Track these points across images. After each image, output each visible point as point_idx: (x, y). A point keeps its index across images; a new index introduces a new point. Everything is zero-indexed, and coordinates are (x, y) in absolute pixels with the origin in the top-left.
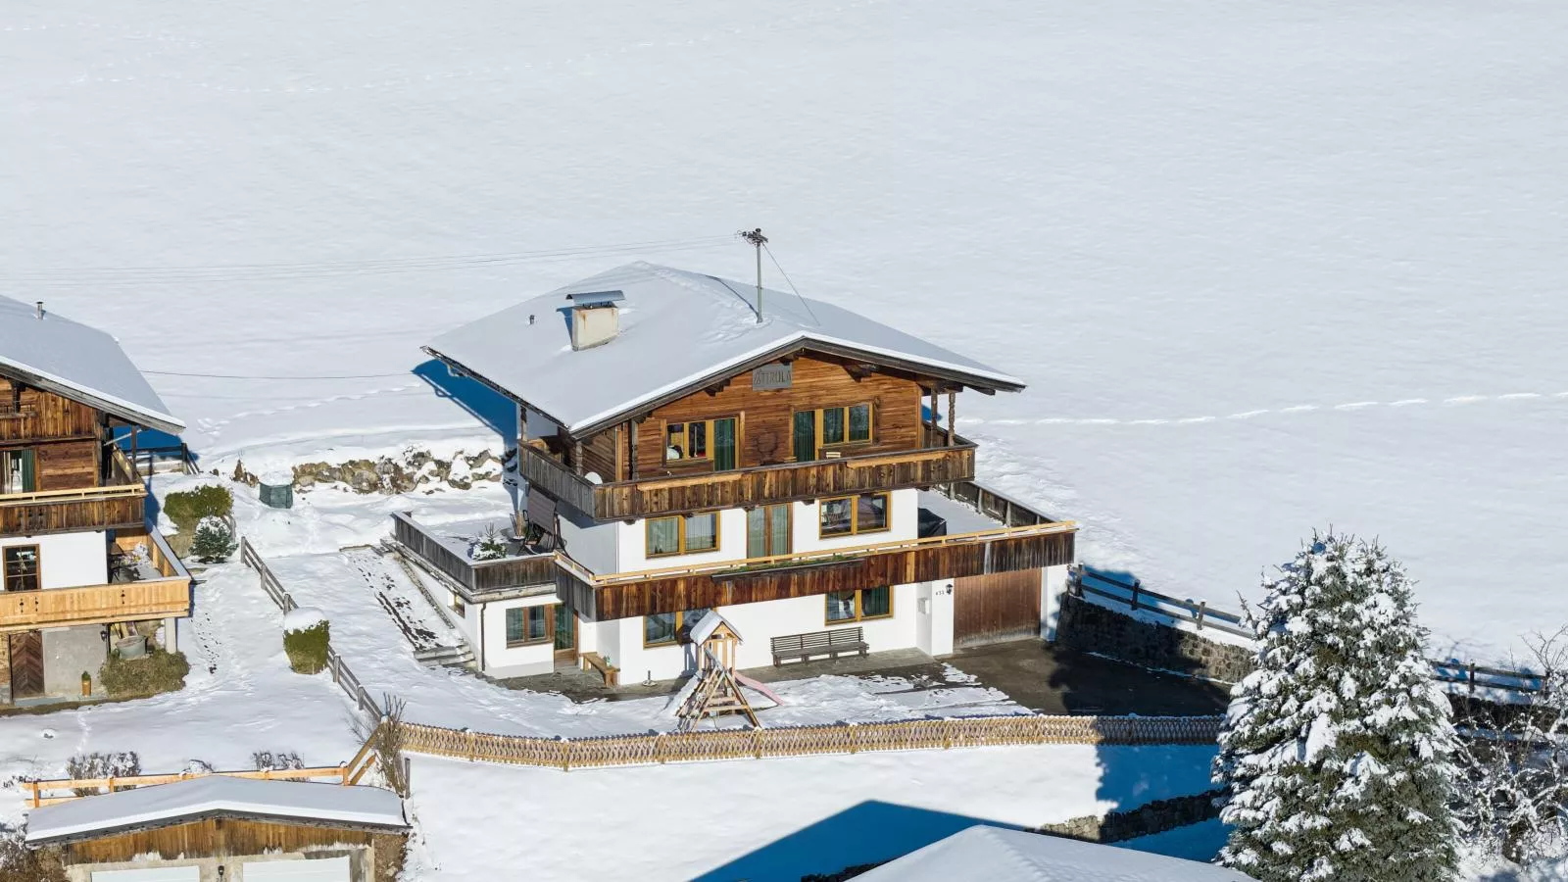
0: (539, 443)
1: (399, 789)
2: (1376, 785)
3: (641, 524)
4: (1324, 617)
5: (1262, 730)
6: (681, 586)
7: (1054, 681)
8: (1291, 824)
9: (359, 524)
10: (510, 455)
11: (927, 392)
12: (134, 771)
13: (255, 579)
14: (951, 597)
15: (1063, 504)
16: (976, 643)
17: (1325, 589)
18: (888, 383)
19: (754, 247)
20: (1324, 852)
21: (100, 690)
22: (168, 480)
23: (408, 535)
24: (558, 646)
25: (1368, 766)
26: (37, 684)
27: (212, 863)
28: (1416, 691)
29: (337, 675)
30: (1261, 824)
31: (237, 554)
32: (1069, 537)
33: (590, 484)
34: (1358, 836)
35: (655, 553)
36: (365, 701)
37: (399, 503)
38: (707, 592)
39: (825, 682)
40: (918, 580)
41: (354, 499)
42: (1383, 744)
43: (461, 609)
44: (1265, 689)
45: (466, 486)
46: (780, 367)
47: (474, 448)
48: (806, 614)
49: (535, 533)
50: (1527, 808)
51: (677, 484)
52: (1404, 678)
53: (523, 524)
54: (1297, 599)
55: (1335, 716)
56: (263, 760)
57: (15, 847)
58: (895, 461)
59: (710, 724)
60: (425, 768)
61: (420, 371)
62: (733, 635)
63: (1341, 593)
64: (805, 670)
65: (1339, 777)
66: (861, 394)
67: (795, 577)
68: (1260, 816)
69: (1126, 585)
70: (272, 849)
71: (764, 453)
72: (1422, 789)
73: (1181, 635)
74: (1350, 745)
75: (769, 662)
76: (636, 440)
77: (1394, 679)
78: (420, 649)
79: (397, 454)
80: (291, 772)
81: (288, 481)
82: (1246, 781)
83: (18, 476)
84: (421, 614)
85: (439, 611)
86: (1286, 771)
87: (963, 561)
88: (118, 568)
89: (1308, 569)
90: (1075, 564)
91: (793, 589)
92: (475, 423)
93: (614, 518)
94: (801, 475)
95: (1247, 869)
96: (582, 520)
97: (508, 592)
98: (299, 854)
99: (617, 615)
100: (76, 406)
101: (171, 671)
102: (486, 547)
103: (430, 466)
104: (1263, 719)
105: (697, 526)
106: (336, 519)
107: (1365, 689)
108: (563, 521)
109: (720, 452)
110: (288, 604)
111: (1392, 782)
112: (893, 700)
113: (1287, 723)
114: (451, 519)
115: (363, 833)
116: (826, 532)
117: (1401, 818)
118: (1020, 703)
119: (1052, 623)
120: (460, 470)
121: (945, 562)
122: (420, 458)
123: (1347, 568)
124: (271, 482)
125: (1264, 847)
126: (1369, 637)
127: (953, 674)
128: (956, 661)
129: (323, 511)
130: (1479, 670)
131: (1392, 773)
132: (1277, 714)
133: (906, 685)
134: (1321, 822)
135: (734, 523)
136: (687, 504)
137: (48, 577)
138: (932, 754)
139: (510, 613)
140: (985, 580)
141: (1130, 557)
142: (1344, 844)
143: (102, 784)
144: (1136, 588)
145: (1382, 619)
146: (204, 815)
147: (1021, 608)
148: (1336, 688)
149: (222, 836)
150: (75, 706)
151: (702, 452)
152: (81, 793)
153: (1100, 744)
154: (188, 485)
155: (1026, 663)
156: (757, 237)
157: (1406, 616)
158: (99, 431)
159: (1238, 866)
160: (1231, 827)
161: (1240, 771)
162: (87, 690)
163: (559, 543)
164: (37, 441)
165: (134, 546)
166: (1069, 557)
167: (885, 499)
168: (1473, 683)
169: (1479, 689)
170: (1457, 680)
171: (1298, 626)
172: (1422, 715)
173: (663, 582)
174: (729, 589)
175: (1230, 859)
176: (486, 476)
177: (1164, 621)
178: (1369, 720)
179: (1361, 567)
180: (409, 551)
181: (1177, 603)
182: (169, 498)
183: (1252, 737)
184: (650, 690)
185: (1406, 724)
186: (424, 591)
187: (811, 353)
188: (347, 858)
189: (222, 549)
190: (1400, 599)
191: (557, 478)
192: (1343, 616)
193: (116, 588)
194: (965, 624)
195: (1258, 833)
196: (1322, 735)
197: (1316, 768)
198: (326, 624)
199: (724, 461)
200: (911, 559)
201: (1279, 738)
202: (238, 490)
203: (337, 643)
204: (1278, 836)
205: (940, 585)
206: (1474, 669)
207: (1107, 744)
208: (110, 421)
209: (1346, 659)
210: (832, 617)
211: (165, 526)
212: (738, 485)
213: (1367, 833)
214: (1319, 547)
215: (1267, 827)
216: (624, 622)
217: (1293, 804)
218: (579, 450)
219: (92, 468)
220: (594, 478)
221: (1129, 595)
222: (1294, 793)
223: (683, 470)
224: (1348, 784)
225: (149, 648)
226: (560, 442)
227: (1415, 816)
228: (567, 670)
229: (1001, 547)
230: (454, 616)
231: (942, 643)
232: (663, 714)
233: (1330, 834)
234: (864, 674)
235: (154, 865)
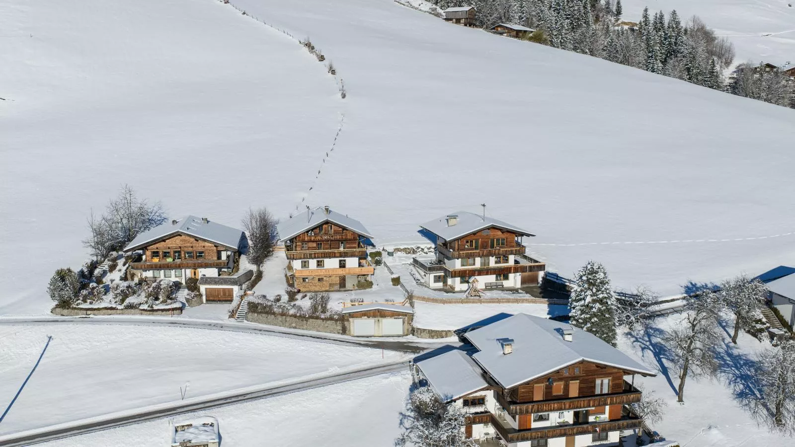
0: (441, 244)
1: (412, 307)
2: (599, 309)
3: (460, 259)
4: (590, 277)
5: (577, 298)
6: (467, 272)
7: (540, 293)
8: (583, 316)
9: (406, 260)
10: (435, 248)
11: (516, 236)
12: (362, 301)
13: (386, 269)
14: (520, 277)
15: (543, 260)
16: (525, 286)
17: (590, 271)
18: (509, 234)
19: (483, 207)
20: (589, 322)
21: (356, 288)
22: (370, 250)
23: (416, 261)
24: (443, 283)
25: (598, 305)
26: (344, 286)
27: (377, 319)
28: (607, 291)
29: (401, 286)
30: (577, 316)
31: (383, 264)
32: (544, 266)
33: (450, 251)
34: (596, 319)
35: (463, 265)
36: (407, 291)
37: (414, 256)
38: (473, 273)
39: (495, 291)
40: (514, 273)
41: (405, 255)
42: (601, 301)
43: (425, 275)
44: (578, 290)
45: (427, 253)
46: (488, 230)
47: (429, 246)
48: (492, 279)
49: (440, 261)
50: (633, 318)
51: (467, 252)
52: (605, 289)
53: (437, 260)
54: (584, 273)
55: (591, 296)
56: (387, 301)
57: (340, 315)
58: (510, 249)
59: (472, 298)
60: (417, 303)
61: (419, 231)
62: (477, 281)
63: (593, 272)
64: (491, 289)
65: (592, 308)
66: (504, 236)
67: (489, 271)
68: (577, 314)
69: (556, 276)
70: (388, 317)
71: (484, 246)
72: (609, 310)
73: (566, 285)
74: (594, 301)
75: (484, 288)
76: (459, 243)
77: (603, 289)
78: (417, 282)
79: (414, 247)
80: (392, 303)
81: (393, 251)
82: (574, 308)
83: (342, 247)
84: (418, 276)
85: (421, 276)
86: (582, 306)
87: (523, 269)
88: (360, 265)
89: (587, 267)
90: (545, 271)
91: (489, 273)
92: (429, 241)
93: (455, 258)
94: (491, 251)
95: (574, 325)
96: (449, 259)
97: (434, 272)
98: (393, 318)
99: (455, 277)
100: (354, 233)
101: (370, 284)
102: (430, 263)
103: (420, 249)
104: (577, 296)
105: (470, 261)
106: (402, 258)
107: (598, 291)
108: (445, 259)
109: (476, 247)
110: (392, 273)
111: (603, 309)
112: (508, 295)
113: (582, 297)
114: (424, 259)
115: (405, 314)
116: (496, 263)
117: (604, 316)
118: (533, 296)
119: (541, 283)
120: (426, 250)
121: (519, 269)
122: (418, 248)
123: (595, 268)
124: (389, 251)
125: (577, 321)
126: (599, 281)
127: (520, 291)
128: (521, 289)
129: (399, 257)
130: (627, 294)
131: (603, 307)
132: (581, 295)
133: (511, 292)
134: (588, 316)
135: (478, 261)
136: (469, 256)
137: (347, 266)
138: (515, 304)
139: (434, 276)
140: (527, 274)
141: (557, 270)
142: (593, 320)
143: (356, 303)
144: (557, 276)
145: (601, 277)
146: (375, 310)
147: (534, 279)
148: (592, 290)
149: (379, 314)
150: (351, 290)
151: (472, 246)
152: (352, 305)
153: (548, 304)
154: (374, 251)
155: (535, 290)
156: (484, 205)
157: (606, 277)
158: (358, 238)
159: (572, 324)
160: (571, 317)
161: (573, 306)
162: (354, 288)
163: (445, 263)
164: (346, 240)
165: (363, 262)
166: (544, 270)
167: (507, 257)
168: (625, 297)
169: (627, 298)
170: (622, 296)
171: (584, 278)
172: (609, 296)
173: (464, 271)
174: (477, 272)
175: (570, 323)
176: (431, 252)
177: (563, 282)
178: (598, 297)
179: (597, 267)
180: (415, 264)
181: (565, 279)
182: (370, 253)
183: (575, 300)
184: (461, 292)
185: (605, 298)
186: (418, 272)
187: (494, 228)
188: (402, 319)
189: (380, 263)
190: (605, 274)
191: (444, 250)
192: (593, 277)
193: (360, 268)
194: (523, 282)
195: (576, 318)
196: (589, 299)
197: (588, 305)
198: (399, 277)
199: (476, 248)
200: (513, 268)
201: (581, 300)
202: (383, 252)
203: (401, 280)
204: (580, 319)
205: (518, 274)
206: (626, 294)
207: (550, 305)
208: (360, 236)
209: (594, 285)
210: (497, 279)
211: (369, 258)
212: (479, 252)
213: (598, 318)
214: (589, 264)
215: (578, 317)
216: (456, 278)
217: (583, 312)
218: (449, 245)
219: (356, 245)
220: (451, 250)
221: (556, 277)
222: (583, 310)
223: (468, 249)
224: (594, 309)
225: (366, 280)
226: (445, 244)
227: (607, 316)
228: (445, 288)
229: (530, 267)
230: (424, 277)
231: (519, 285)
232: (464, 296)
233: (590, 318)
234: (503, 290)
235: (366, 319)
